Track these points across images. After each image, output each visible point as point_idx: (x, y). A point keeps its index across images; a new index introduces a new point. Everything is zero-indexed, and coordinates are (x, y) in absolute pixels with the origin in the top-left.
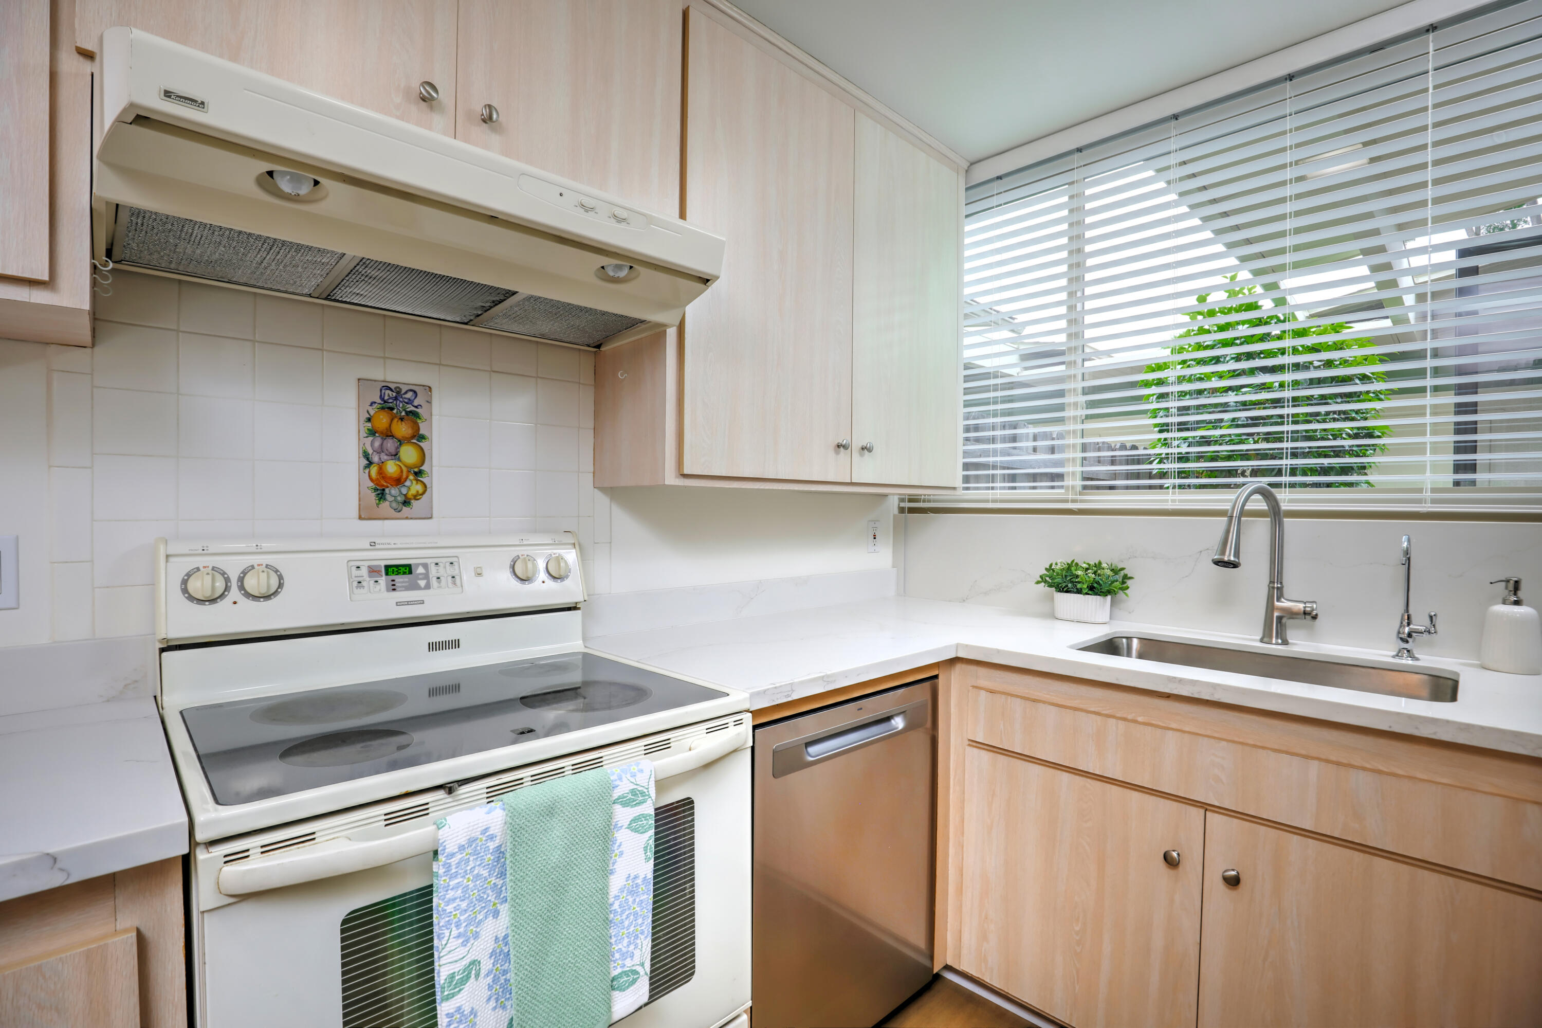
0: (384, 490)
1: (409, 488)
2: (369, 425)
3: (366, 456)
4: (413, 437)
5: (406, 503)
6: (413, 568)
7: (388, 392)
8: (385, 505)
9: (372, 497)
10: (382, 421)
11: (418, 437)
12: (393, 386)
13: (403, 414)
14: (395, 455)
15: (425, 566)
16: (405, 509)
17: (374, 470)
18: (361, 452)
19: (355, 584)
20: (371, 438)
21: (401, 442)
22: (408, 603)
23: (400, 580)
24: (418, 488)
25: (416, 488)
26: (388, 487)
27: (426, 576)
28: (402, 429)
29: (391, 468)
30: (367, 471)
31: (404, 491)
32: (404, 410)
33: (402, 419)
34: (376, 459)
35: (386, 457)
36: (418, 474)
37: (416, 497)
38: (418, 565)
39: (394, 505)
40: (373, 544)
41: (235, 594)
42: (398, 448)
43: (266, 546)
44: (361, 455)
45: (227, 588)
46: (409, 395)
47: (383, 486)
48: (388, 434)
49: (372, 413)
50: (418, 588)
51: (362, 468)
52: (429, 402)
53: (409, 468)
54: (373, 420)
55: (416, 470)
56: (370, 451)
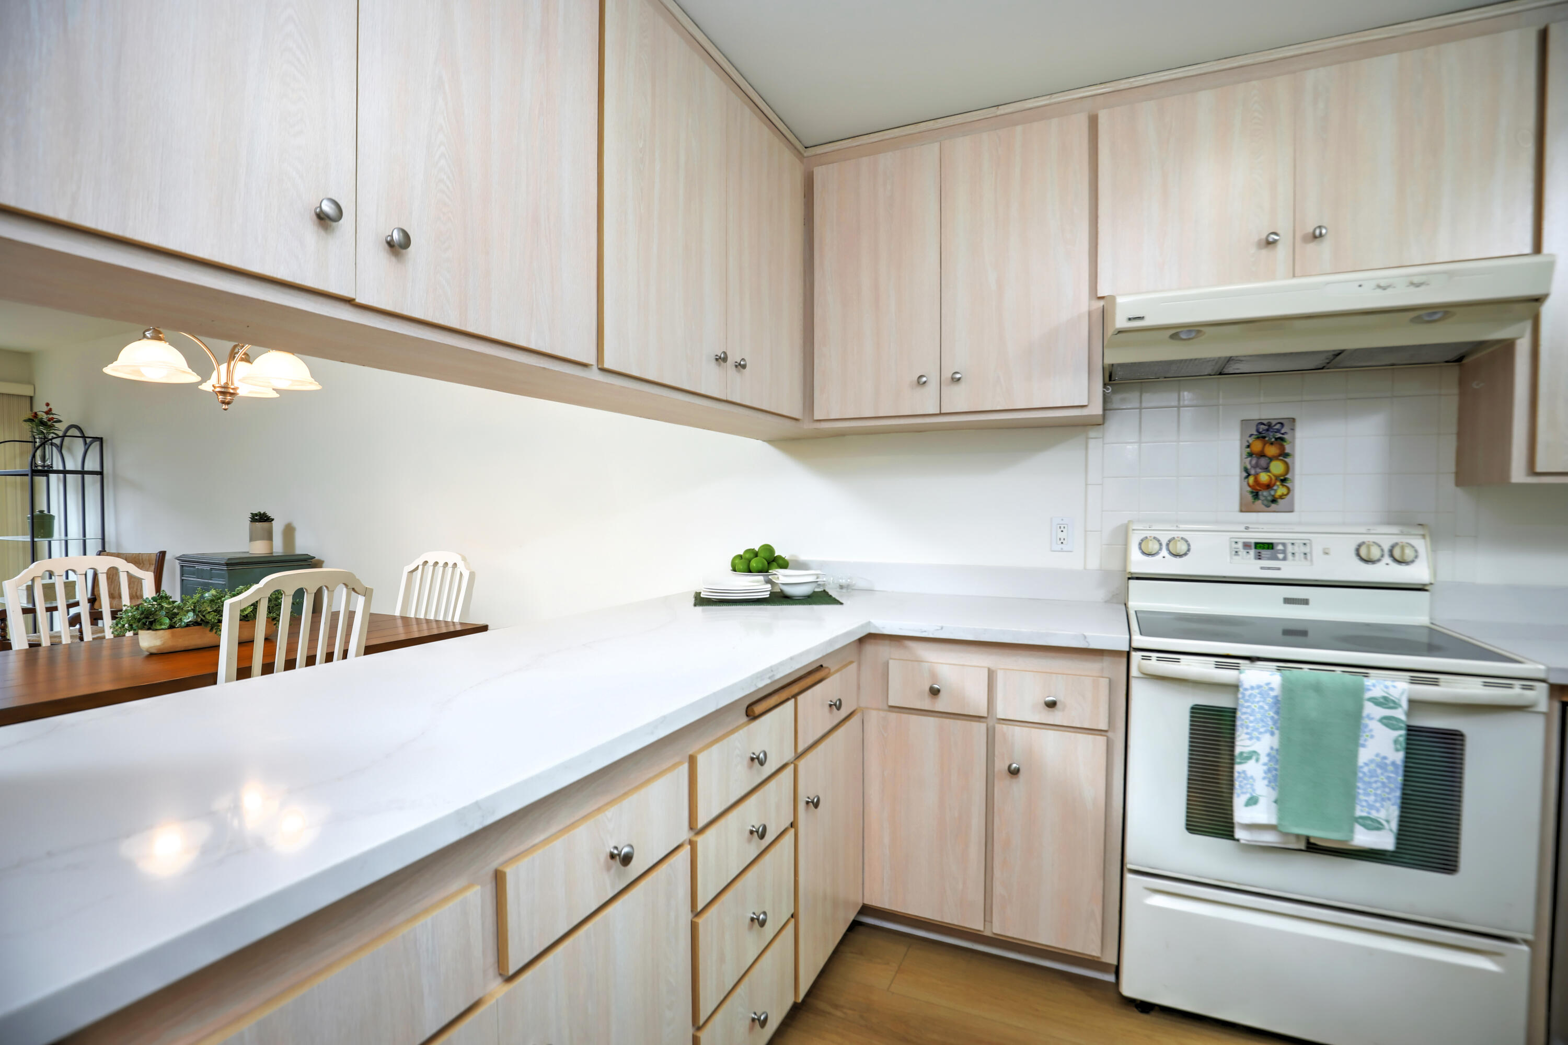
0: (1257, 493)
1: (1276, 491)
2: (1248, 450)
3: (1246, 470)
4: (1280, 455)
5: (1274, 501)
6: (1275, 546)
7: (1262, 426)
8: (1259, 503)
9: (1249, 497)
10: (1257, 446)
11: (1284, 455)
12: (1265, 422)
13: (1273, 440)
14: (1267, 469)
15: (1284, 545)
16: (1273, 506)
17: (1251, 479)
18: (1243, 468)
19: (1234, 553)
20: (1249, 459)
21: (1271, 459)
22: (1269, 568)
23: (1265, 553)
24: (1284, 491)
25: (1281, 491)
26: (1260, 490)
27: (1284, 552)
28: (1271, 451)
29: (1264, 477)
30: (1246, 480)
31: (1272, 492)
32: (1273, 437)
33: (1272, 444)
34: (1253, 472)
35: (1260, 470)
36: (1284, 481)
37: (1281, 497)
38: (1278, 544)
39: (1266, 502)
40: (1247, 528)
41: (1164, 552)
42: (1268, 464)
43: (1182, 527)
44: (1243, 470)
45: (1161, 549)
46: (1278, 426)
47: (1258, 490)
48: (1262, 455)
49: (1251, 441)
50: (1277, 559)
51: (1243, 478)
52: (1293, 429)
53: (1277, 477)
54: (1252, 446)
55: (1282, 478)
56: (1249, 467)
